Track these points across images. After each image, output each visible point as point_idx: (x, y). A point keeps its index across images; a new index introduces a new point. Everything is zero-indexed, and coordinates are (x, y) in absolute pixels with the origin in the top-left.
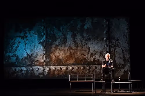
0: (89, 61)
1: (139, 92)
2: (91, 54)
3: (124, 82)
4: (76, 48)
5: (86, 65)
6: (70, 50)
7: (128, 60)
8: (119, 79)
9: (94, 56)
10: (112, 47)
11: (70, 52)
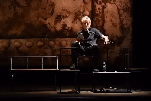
0: (52, 30)
1: (144, 91)
2: (58, 16)
3: (116, 72)
4: (27, 4)
5: (47, 37)
6: (14, 8)
7: (128, 28)
8: (104, 65)
9: (62, 20)
10: (97, 4)
11: (15, 11)
